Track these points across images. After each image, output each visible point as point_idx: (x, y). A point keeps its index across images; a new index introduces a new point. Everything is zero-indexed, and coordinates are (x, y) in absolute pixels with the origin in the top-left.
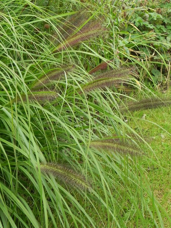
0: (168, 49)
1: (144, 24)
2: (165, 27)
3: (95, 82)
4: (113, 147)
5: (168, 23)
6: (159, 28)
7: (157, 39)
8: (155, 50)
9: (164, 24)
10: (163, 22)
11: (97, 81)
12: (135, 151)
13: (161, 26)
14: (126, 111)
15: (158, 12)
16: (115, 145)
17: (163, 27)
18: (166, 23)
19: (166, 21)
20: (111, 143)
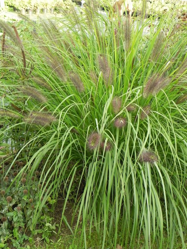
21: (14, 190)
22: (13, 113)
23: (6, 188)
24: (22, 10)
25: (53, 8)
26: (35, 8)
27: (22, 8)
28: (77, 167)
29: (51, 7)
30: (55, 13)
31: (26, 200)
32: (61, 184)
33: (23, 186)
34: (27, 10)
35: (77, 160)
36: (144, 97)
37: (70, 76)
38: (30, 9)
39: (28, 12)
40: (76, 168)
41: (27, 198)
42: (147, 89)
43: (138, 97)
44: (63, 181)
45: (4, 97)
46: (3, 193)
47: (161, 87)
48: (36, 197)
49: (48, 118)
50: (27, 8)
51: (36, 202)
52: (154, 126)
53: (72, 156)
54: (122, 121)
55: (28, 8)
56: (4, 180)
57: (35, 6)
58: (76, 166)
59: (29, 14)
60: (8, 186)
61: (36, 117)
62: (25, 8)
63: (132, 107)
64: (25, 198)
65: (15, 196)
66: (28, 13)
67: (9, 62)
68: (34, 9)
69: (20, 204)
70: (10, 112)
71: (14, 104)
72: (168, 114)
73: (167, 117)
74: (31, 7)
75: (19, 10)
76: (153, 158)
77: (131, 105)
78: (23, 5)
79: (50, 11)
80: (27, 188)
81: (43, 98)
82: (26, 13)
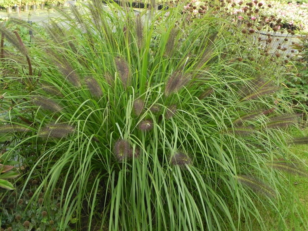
0: (306, 100)
1: (288, 83)
2: (303, 86)
3: (272, 123)
4: (285, 169)
5: (304, 83)
6: (298, 86)
7: (297, 94)
8: (299, 102)
9: (301, 84)
10: (301, 82)
11: (274, 122)
12: (302, 173)
13: (299, 85)
14: (292, 143)
15: (298, 76)
16: (287, 167)
17: (301, 86)
18: (303, 83)
19: (303, 82)
20: (284, 165)
21: (30, 213)
22: (23, 126)
23: (21, 212)
24: (8, 8)
25: (43, 4)
26: (23, 4)
27: (7, 6)
28: (100, 178)
29: (41, 2)
30: (46, 8)
31: (45, 222)
32: (83, 200)
33: (41, 207)
34: (14, 8)
35: (98, 170)
36: (166, 95)
37: (87, 82)
38: (17, 6)
39: (15, 9)
40: (99, 180)
41: (47, 220)
42: (168, 88)
43: (161, 96)
44: (85, 196)
45: (11, 110)
46: (19, 218)
47: (183, 84)
48: (57, 218)
49: (66, 129)
50: (13, 5)
51: (57, 223)
52: (179, 125)
53: (92, 167)
54: (148, 124)
55: (15, 5)
56: (19, 203)
57: (23, 2)
58: (98, 178)
59: (17, 12)
60: (23, 209)
61: (54, 130)
62: (12, 6)
63: (155, 107)
64: (44, 221)
65: (32, 220)
66: (15, 11)
67: (12, 71)
68: (22, 6)
69: (39, 228)
70: (19, 126)
71: (22, 116)
72: (191, 110)
73: (191, 113)
74: (18, 3)
75: (4, 8)
76: (186, 160)
77: (154, 105)
78: (8, 2)
79: (40, 7)
80: (45, 209)
81: (57, 107)
82: (13, 11)
